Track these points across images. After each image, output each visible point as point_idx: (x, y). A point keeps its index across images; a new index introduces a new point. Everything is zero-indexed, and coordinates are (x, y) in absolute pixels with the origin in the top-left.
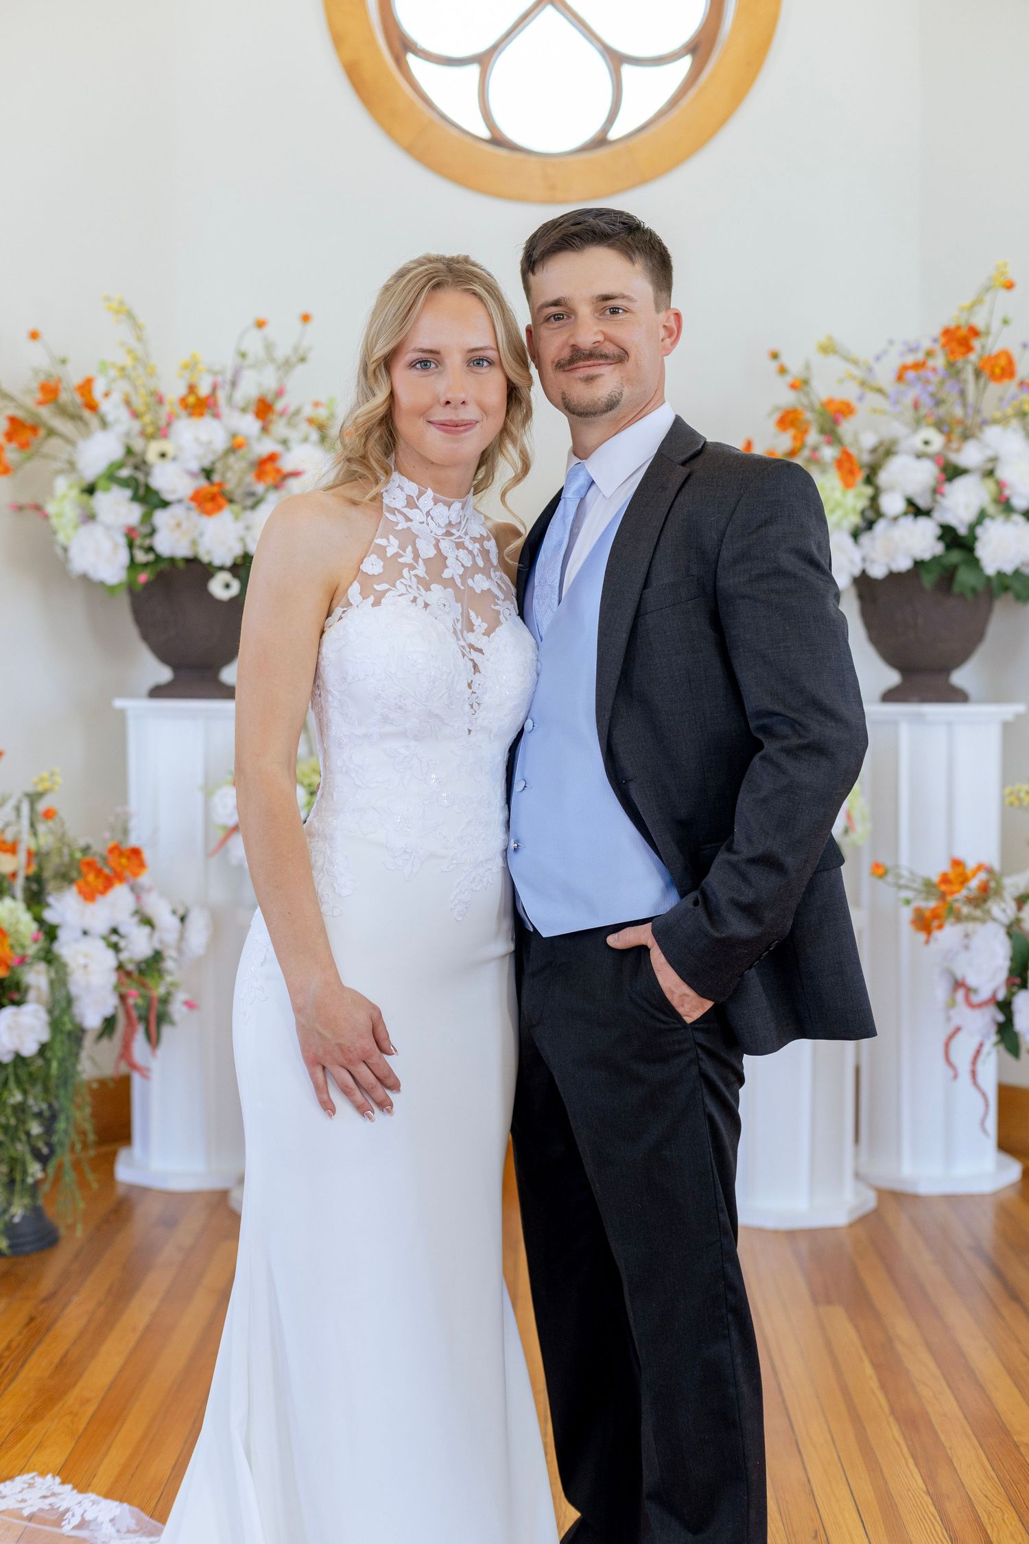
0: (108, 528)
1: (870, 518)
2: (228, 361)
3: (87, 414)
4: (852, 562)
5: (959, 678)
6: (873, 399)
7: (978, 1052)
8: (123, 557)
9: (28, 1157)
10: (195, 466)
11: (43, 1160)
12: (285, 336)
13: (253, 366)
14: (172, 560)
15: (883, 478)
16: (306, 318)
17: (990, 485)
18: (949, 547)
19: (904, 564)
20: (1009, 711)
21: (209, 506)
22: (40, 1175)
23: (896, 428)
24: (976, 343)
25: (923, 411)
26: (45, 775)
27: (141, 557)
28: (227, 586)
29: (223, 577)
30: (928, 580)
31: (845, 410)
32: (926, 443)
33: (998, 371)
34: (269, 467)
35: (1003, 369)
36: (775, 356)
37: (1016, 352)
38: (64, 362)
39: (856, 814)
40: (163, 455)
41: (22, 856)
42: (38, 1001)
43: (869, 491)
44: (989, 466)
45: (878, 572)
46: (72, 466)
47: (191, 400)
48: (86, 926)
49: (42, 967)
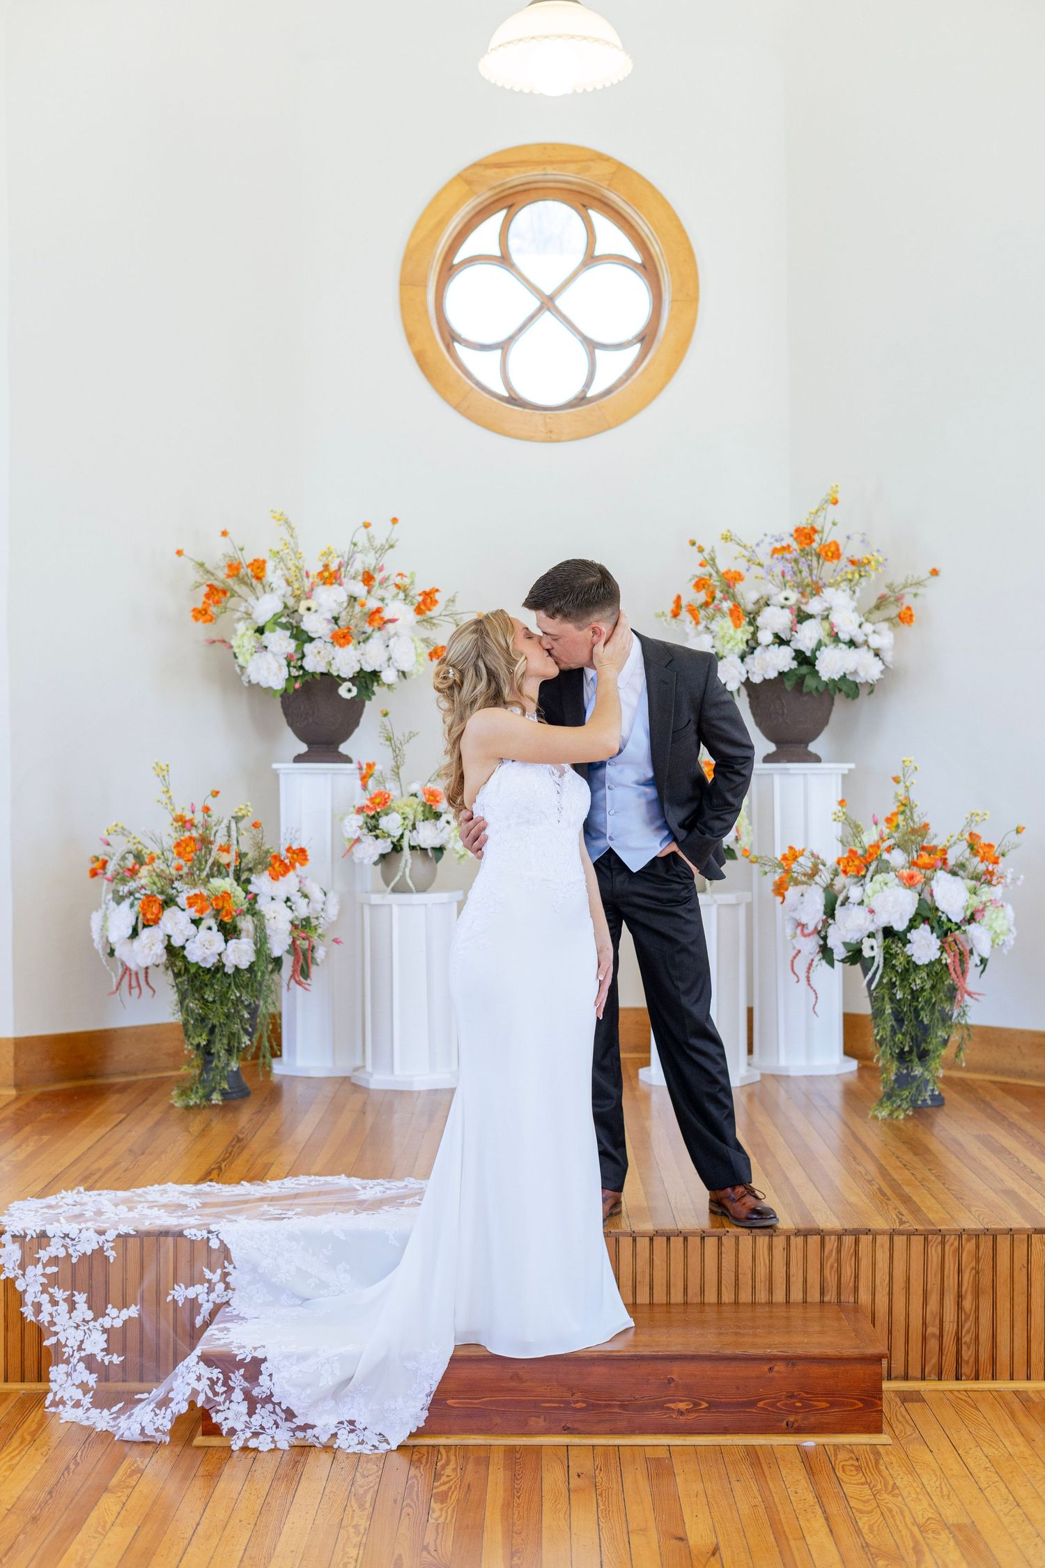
0: (274, 655)
1: (752, 646)
2: (345, 548)
3: (254, 581)
4: (740, 673)
5: (813, 747)
6: (756, 570)
7: (811, 965)
8: (285, 673)
9: (242, 1032)
10: (329, 616)
11: (250, 1035)
12: (381, 532)
13: (361, 552)
14: (313, 674)
15: (760, 621)
16: (395, 520)
17: (826, 625)
18: (800, 664)
19: (772, 675)
20: (846, 767)
21: (342, 641)
22: (248, 1043)
23: (770, 589)
24: (816, 537)
25: (788, 577)
26: (243, 807)
27: (295, 673)
28: (349, 691)
29: (348, 685)
30: (789, 685)
31: (738, 577)
32: (786, 599)
33: (830, 554)
34: (377, 617)
35: (833, 553)
36: (693, 543)
37: (841, 542)
38: (242, 550)
39: (743, 830)
40: (309, 609)
41: (233, 854)
42: (248, 936)
43: (751, 629)
44: (826, 613)
45: (756, 679)
46: (249, 615)
47: (326, 574)
48: (273, 895)
49: (249, 917)
